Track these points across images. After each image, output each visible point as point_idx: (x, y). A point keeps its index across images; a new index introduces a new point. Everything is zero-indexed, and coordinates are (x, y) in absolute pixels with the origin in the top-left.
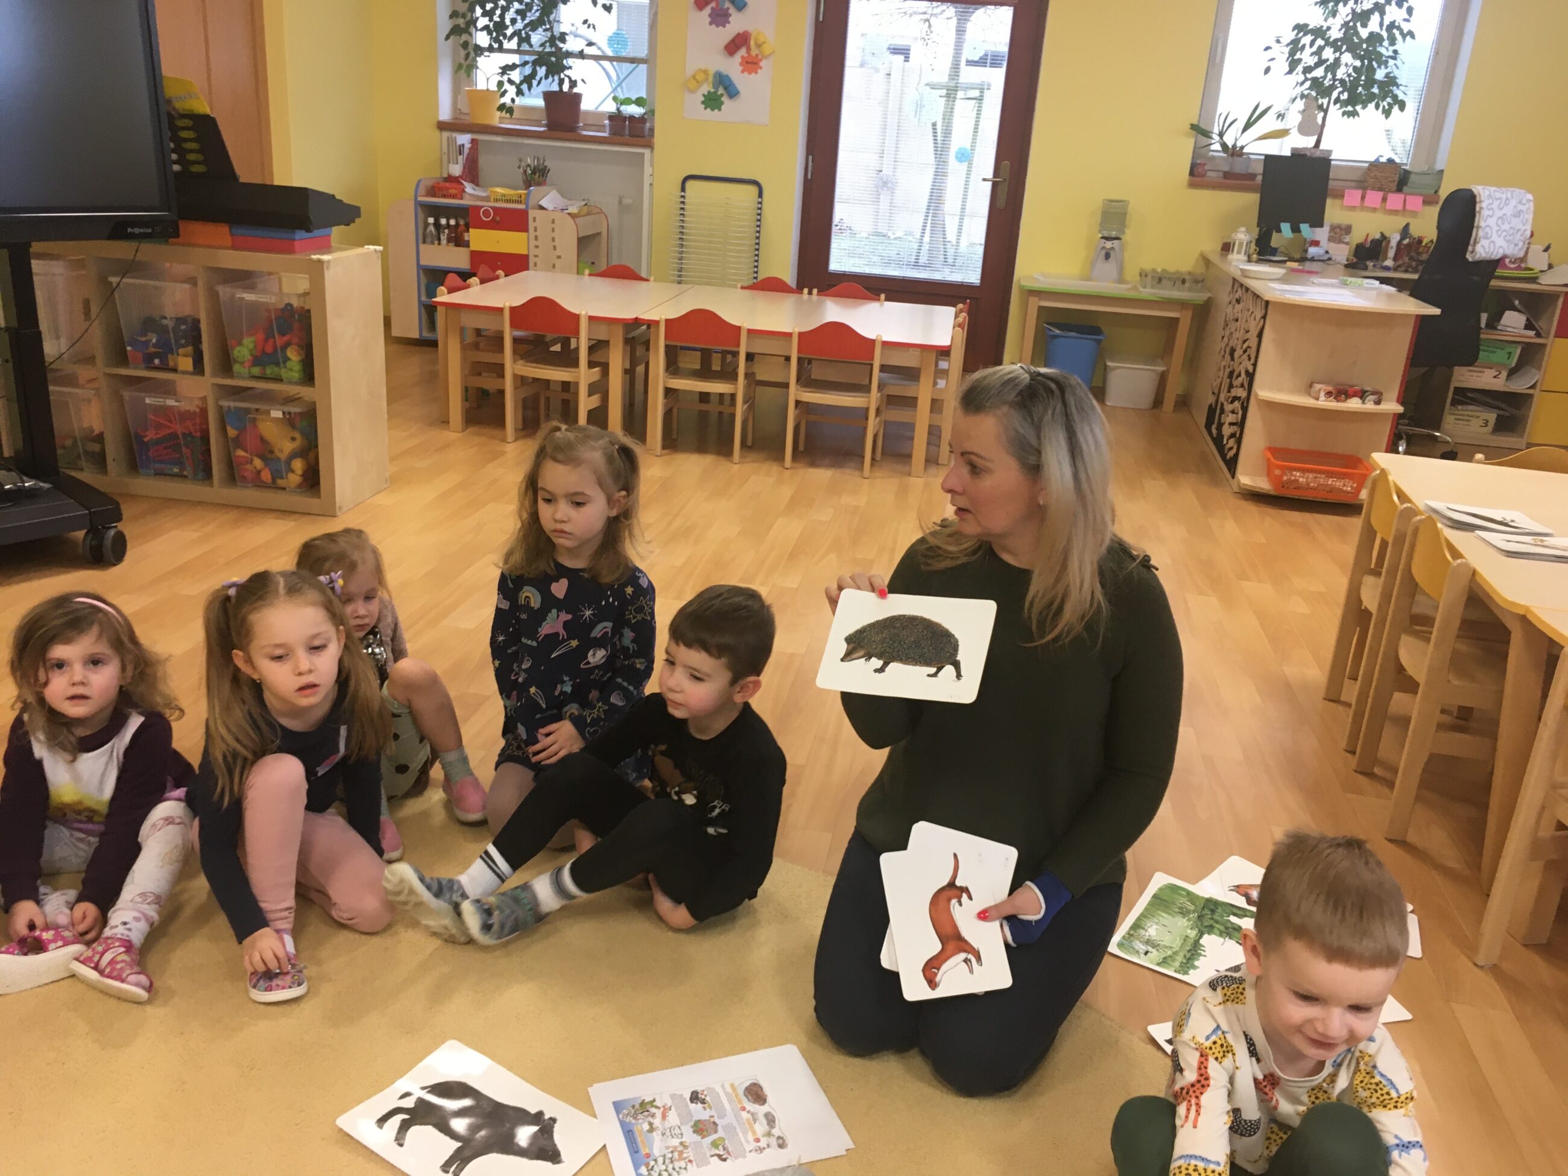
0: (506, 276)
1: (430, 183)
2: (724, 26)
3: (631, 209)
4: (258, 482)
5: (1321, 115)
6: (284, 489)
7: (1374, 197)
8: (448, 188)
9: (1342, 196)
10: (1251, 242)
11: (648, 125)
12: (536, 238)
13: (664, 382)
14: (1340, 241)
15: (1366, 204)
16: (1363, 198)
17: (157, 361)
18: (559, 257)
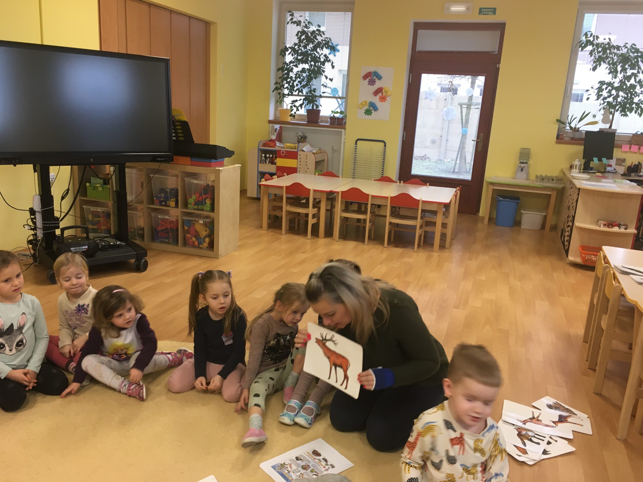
0: (287, 175)
1: (265, 142)
2: (373, 85)
3: (336, 151)
4: (194, 246)
5: (611, 116)
6: (202, 248)
7: (635, 148)
8: (270, 144)
9: (621, 147)
10: (581, 165)
11: (344, 121)
12: (300, 162)
13: (340, 214)
14: (621, 165)
15: (631, 150)
16: (630, 148)
17: (163, 203)
18: (308, 168)
